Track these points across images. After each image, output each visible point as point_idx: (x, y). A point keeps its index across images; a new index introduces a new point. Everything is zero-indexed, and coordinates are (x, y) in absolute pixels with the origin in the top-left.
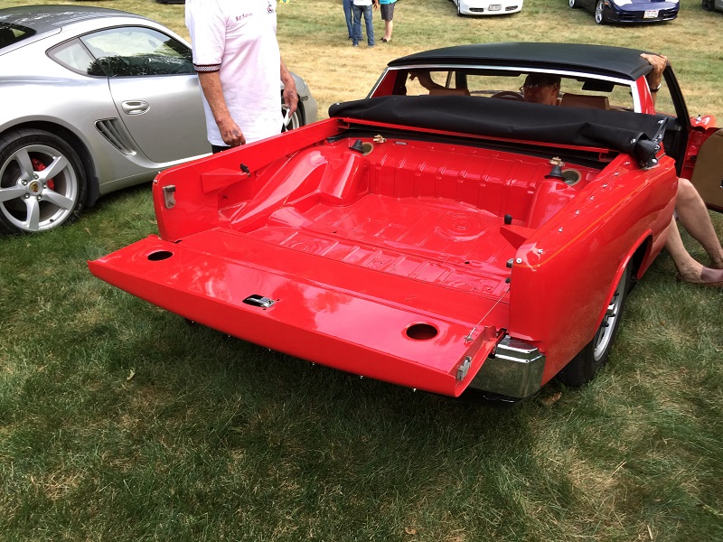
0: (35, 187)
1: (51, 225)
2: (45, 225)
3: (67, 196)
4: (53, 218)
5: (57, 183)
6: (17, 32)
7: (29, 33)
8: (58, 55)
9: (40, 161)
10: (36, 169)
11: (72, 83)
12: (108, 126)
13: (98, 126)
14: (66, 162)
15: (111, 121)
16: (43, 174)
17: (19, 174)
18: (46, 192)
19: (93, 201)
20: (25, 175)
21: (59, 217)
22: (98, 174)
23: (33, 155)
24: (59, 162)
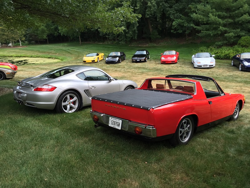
0: (70, 103)
1: (71, 112)
2: (70, 112)
3: (76, 106)
4: (72, 110)
5: (74, 103)
6: (70, 71)
7: (73, 71)
8: (78, 76)
9: (72, 97)
10: (70, 99)
11: (80, 81)
12: (87, 91)
13: (84, 91)
14: (77, 98)
15: (87, 90)
16: (72, 101)
17: (67, 100)
18: (72, 104)
19: (81, 108)
20: (68, 100)
21: (73, 110)
22: (83, 102)
23: (70, 96)
24: (75, 98)
